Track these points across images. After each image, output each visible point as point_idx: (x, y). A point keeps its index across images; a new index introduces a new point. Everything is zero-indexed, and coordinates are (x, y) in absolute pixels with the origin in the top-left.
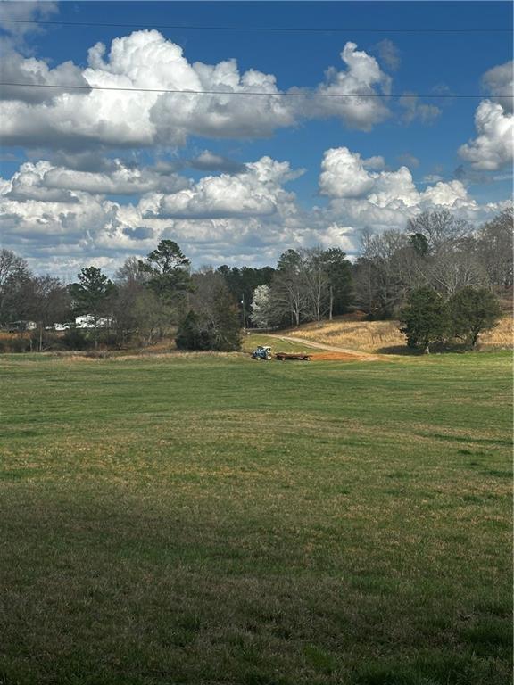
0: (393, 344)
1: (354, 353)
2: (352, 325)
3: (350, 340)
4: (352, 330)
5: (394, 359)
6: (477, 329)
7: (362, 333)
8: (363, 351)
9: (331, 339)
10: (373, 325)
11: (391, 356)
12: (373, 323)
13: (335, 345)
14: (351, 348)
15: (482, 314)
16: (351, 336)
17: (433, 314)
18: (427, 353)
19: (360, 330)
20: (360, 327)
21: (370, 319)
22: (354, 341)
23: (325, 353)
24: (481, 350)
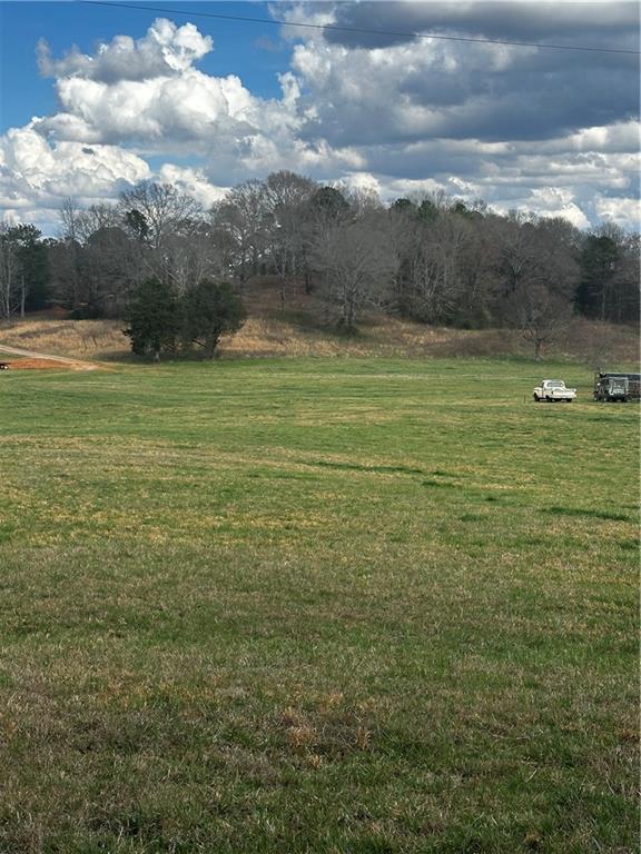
0: (110, 350)
1: (63, 360)
2: (54, 324)
3: (54, 344)
4: (55, 331)
5: (116, 368)
6: (217, 331)
7: (69, 334)
8: (72, 356)
9: (28, 343)
10: (83, 325)
11: (112, 364)
12: (80, 322)
13: (34, 350)
14: (58, 354)
15: (223, 314)
16: (54, 337)
17: (166, 313)
18: (156, 361)
19: (65, 331)
20: (66, 327)
21: (77, 316)
22: (60, 345)
23: (24, 360)
24: (222, 358)
